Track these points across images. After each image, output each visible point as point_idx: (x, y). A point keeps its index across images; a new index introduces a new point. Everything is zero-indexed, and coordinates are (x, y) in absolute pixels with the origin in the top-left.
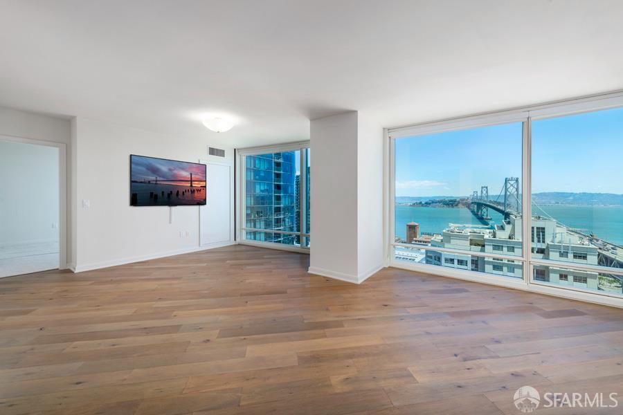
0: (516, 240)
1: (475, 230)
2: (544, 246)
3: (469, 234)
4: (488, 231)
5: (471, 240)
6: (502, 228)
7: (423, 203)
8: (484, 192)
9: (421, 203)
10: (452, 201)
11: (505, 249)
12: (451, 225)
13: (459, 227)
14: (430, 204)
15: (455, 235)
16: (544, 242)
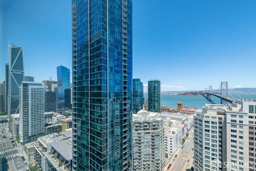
0: (244, 112)
1: (219, 107)
3: (217, 109)
4: (226, 107)
5: (217, 112)
7: (183, 93)
8: (211, 88)
9: (181, 94)
10: (195, 93)
11: (238, 116)
12: (206, 104)
13: (211, 106)
14: (186, 94)
15: (209, 110)
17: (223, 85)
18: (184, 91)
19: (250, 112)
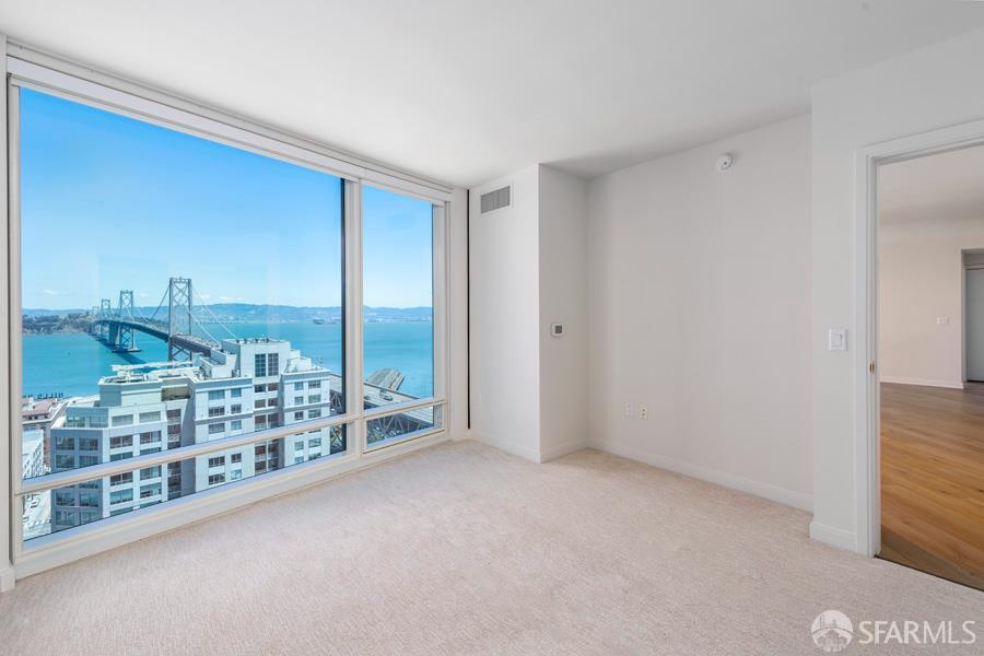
0: (243, 378)
2: (275, 380)
3: (161, 380)
5: (163, 391)
8: (127, 302)
11: (228, 394)
12: (116, 368)
13: (134, 370)
15: (128, 388)
16: (277, 374)
17: (175, 291)
19: (257, 375)
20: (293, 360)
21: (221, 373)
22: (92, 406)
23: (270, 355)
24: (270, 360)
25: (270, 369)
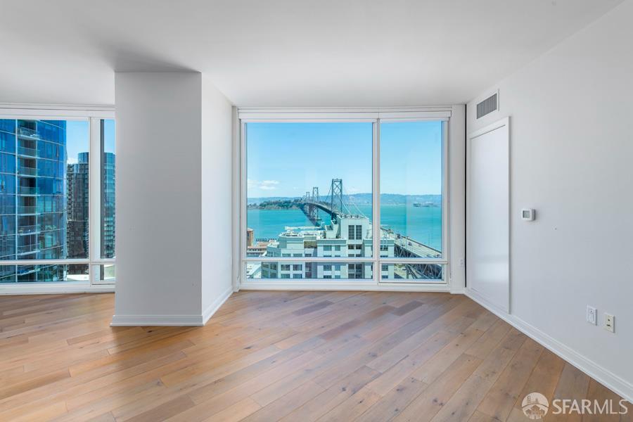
0: (342, 239)
1: (309, 232)
3: (303, 236)
4: (319, 232)
5: (305, 243)
6: (331, 228)
7: (258, 204)
8: (315, 193)
10: (286, 202)
11: (333, 248)
12: (287, 228)
13: (294, 230)
14: (265, 206)
15: (291, 239)
16: (361, 238)
18: (263, 199)
19: (350, 238)
20: (371, 230)
21: (331, 235)
22: (276, 247)
23: (357, 226)
24: (357, 230)
25: (357, 235)
